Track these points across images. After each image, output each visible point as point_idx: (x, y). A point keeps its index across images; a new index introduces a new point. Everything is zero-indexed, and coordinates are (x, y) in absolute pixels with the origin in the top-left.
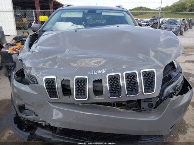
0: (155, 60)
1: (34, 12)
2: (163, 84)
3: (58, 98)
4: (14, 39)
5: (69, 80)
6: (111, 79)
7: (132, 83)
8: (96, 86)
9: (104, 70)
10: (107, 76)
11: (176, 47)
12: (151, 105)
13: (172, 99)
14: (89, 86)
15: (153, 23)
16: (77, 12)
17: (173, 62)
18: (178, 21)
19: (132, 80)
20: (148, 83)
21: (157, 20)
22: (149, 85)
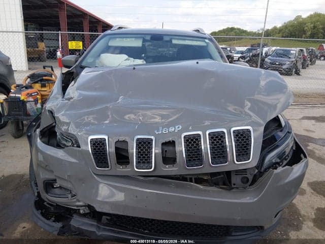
0: (251, 114)
1: (60, 35)
2: (263, 149)
3: (110, 168)
4: (29, 77)
5: (127, 142)
6: (187, 140)
7: (218, 147)
8: (166, 151)
9: (178, 127)
10: (183, 136)
11: (284, 93)
12: (246, 180)
13: (276, 171)
14: (155, 150)
15: (251, 54)
16: (133, 39)
17: (278, 116)
18: (292, 52)
19: (218, 142)
20: (242, 147)
21: (259, 51)
22: (243, 149)
